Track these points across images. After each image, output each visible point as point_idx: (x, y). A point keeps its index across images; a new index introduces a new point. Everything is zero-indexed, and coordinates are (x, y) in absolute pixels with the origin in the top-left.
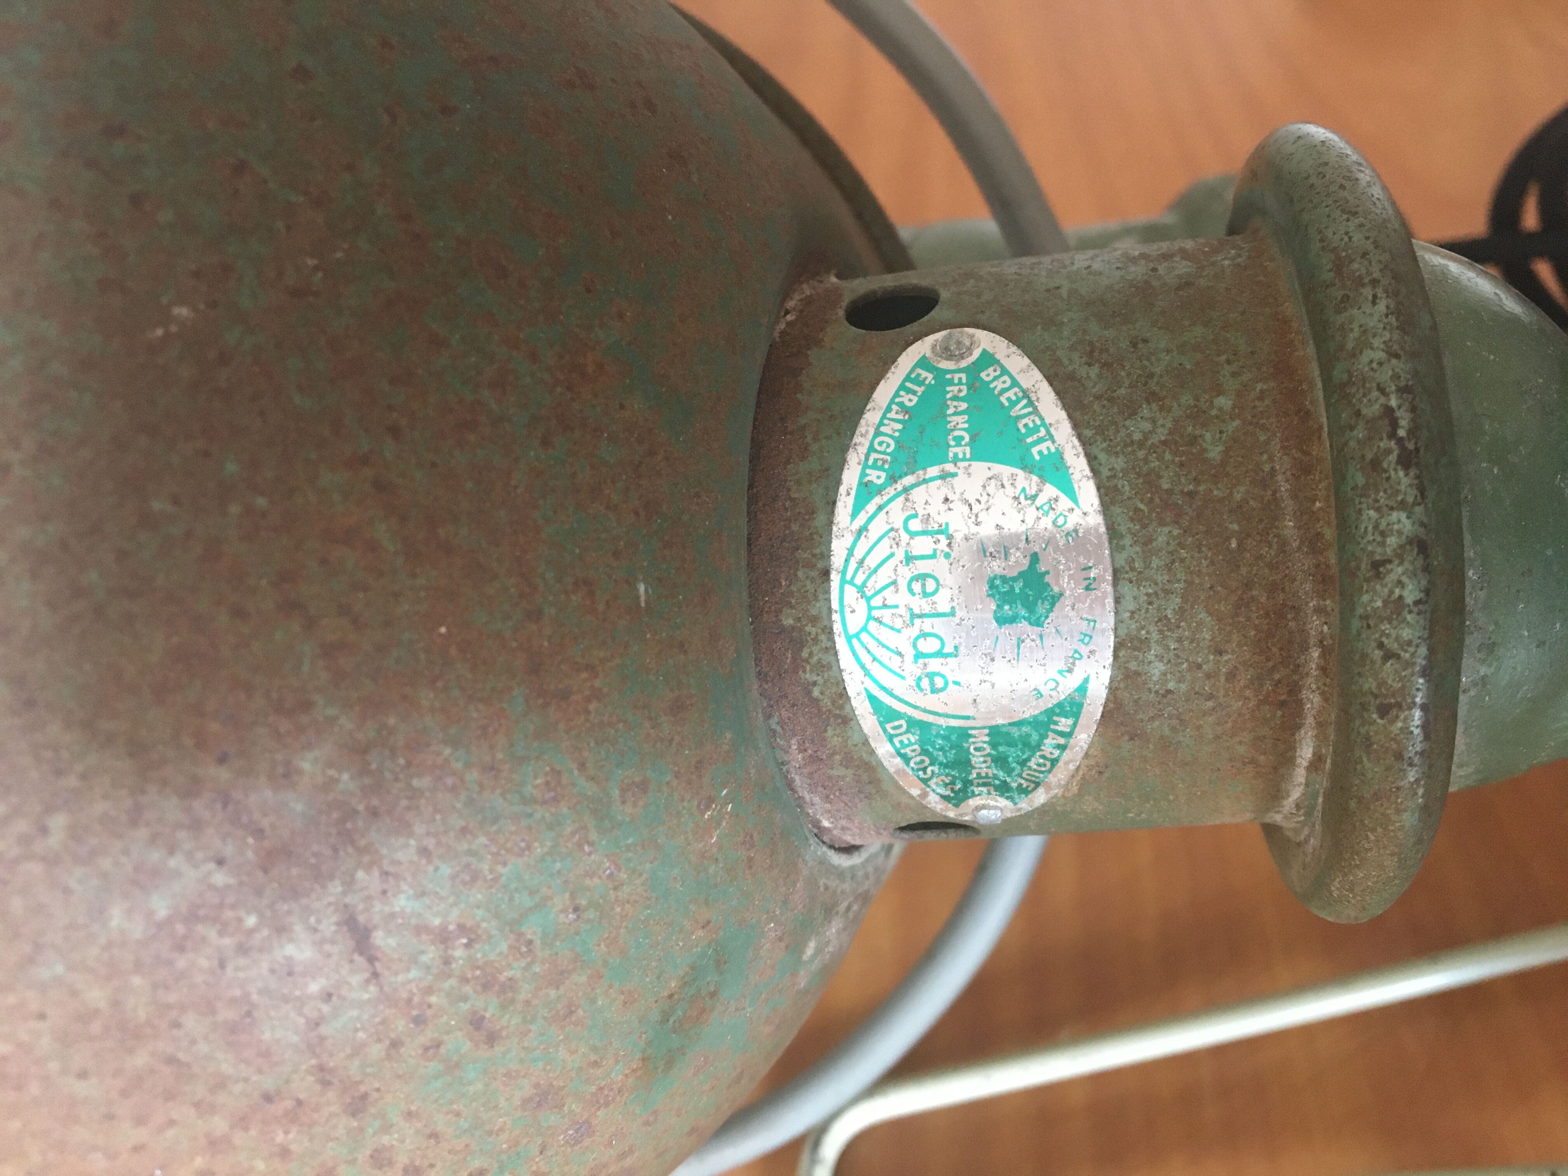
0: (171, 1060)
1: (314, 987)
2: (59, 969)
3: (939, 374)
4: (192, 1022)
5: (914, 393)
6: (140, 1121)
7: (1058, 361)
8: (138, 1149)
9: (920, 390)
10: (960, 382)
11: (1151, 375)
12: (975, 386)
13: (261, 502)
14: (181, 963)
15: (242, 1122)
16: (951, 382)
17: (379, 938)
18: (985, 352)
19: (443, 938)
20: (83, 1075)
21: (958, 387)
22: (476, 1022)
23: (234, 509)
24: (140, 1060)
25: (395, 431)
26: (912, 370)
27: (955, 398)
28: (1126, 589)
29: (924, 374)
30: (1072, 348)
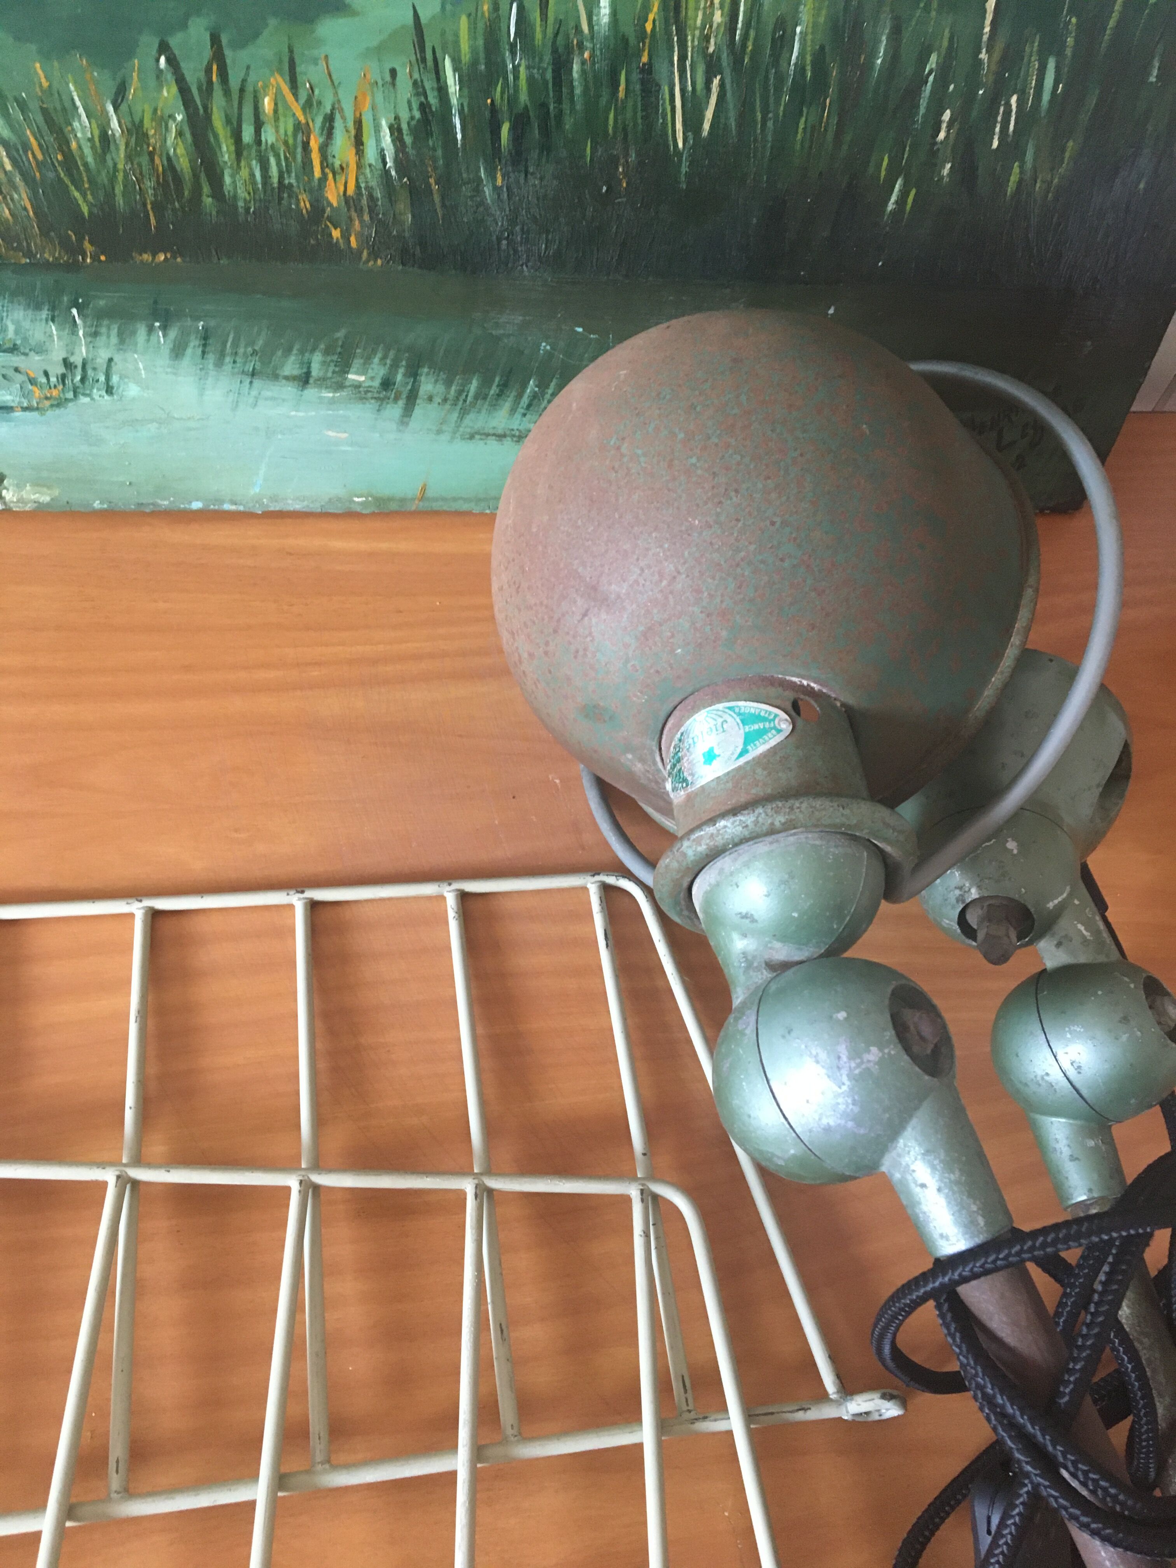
0: (554, 585)
1: (574, 609)
2: (565, 555)
3: (774, 720)
4: (561, 586)
6: (542, 585)
8: (537, 587)
9: (766, 716)
12: (769, 729)
13: (661, 554)
14: (571, 579)
15: (547, 607)
16: (769, 722)
17: (586, 618)
18: (781, 731)
19: (590, 634)
20: (548, 569)
21: (769, 725)
22: (577, 651)
23: (658, 550)
24: (553, 579)
25: (688, 576)
26: (773, 713)
27: (765, 725)
28: (715, 783)
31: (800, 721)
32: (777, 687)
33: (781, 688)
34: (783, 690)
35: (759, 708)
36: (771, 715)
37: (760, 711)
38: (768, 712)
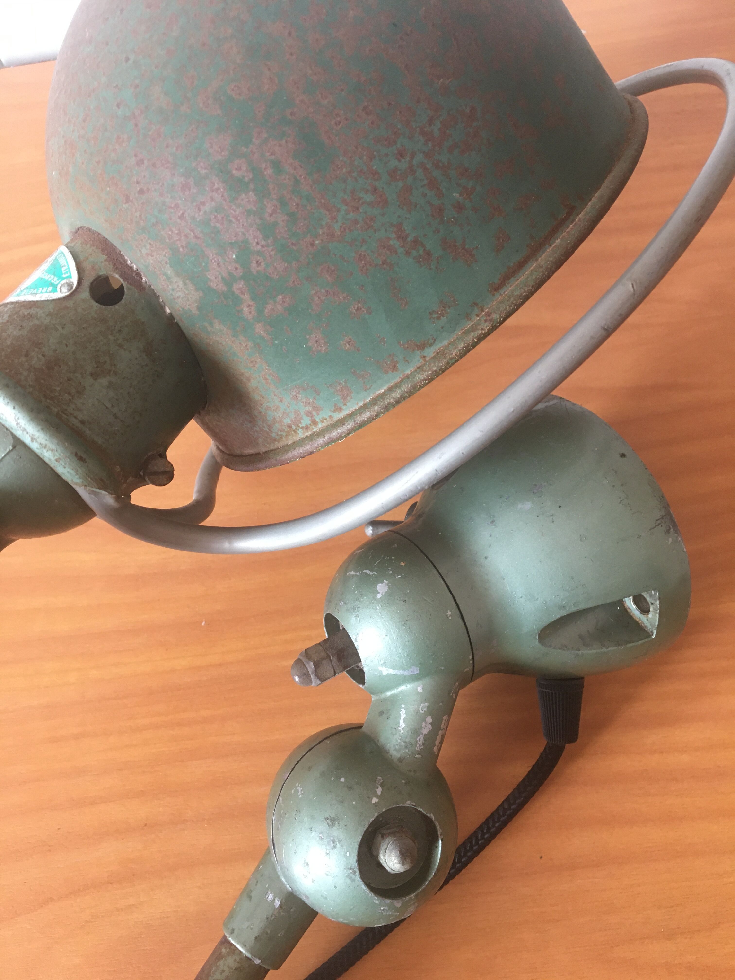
3: (63, 279)
5: (64, 270)
7: (38, 308)
9: (63, 272)
10: (56, 282)
11: (11, 325)
12: (51, 284)
16: (58, 280)
18: (56, 291)
21: (55, 281)
26: (70, 273)
27: (53, 278)
29: (66, 275)
30: (37, 313)
31: (85, 294)
32: (103, 254)
33: (105, 257)
34: (105, 260)
35: (67, 263)
36: (67, 274)
37: (64, 266)
38: (67, 270)
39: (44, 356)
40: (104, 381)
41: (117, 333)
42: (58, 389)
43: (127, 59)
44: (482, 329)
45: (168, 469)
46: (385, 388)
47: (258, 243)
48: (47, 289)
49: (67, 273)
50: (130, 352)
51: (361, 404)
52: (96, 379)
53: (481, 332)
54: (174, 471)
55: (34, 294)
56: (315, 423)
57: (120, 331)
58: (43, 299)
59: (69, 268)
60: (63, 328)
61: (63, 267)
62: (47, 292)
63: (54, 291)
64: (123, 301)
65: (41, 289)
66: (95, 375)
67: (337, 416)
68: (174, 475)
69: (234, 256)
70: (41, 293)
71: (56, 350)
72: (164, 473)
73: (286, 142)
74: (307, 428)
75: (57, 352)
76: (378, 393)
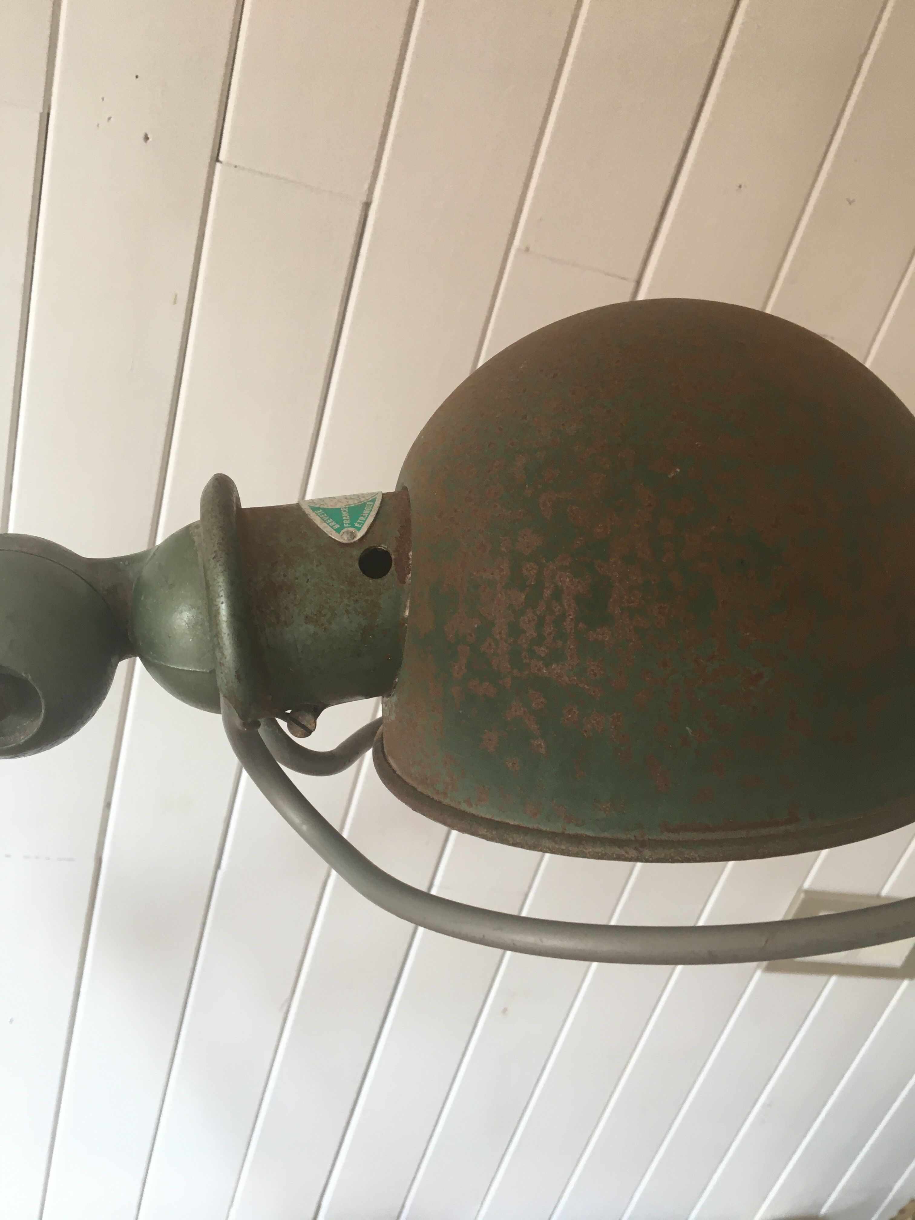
3: (353, 527)
5: (360, 520)
9: (358, 521)
10: (346, 524)
12: (341, 524)
16: (349, 524)
18: (339, 533)
26: (362, 526)
27: (347, 520)
29: (358, 526)
30: (311, 537)
31: (357, 553)
32: (398, 531)
33: (398, 534)
34: (396, 538)
35: (368, 516)
36: (360, 525)
37: (364, 517)
38: (363, 522)
39: (285, 576)
40: (311, 628)
41: (353, 600)
42: (272, 608)
43: (525, 417)
44: (627, 853)
45: (309, 726)
46: (516, 823)
47: (500, 633)
48: (335, 525)
49: (360, 523)
50: (351, 622)
51: (488, 816)
52: (306, 623)
53: (624, 853)
54: (313, 732)
55: (323, 520)
56: (445, 794)
57: (357, 600)
58: (325, 530)
59: (365, 521)
60: (317, 566)
61: (362, 516)
62: (332, 527)
63: (338, 531)
64: (379, 581)
65: (331, 520)
66: (308, 619)
67: (464, 807)
68: (311, 734)
69: (476, 626)
70: (328, 524)
71: (297, 579)
72: (304, 727)
73: (579, 582)
74: (438, 792)
75: (296, 581)
76: (507, 821)
